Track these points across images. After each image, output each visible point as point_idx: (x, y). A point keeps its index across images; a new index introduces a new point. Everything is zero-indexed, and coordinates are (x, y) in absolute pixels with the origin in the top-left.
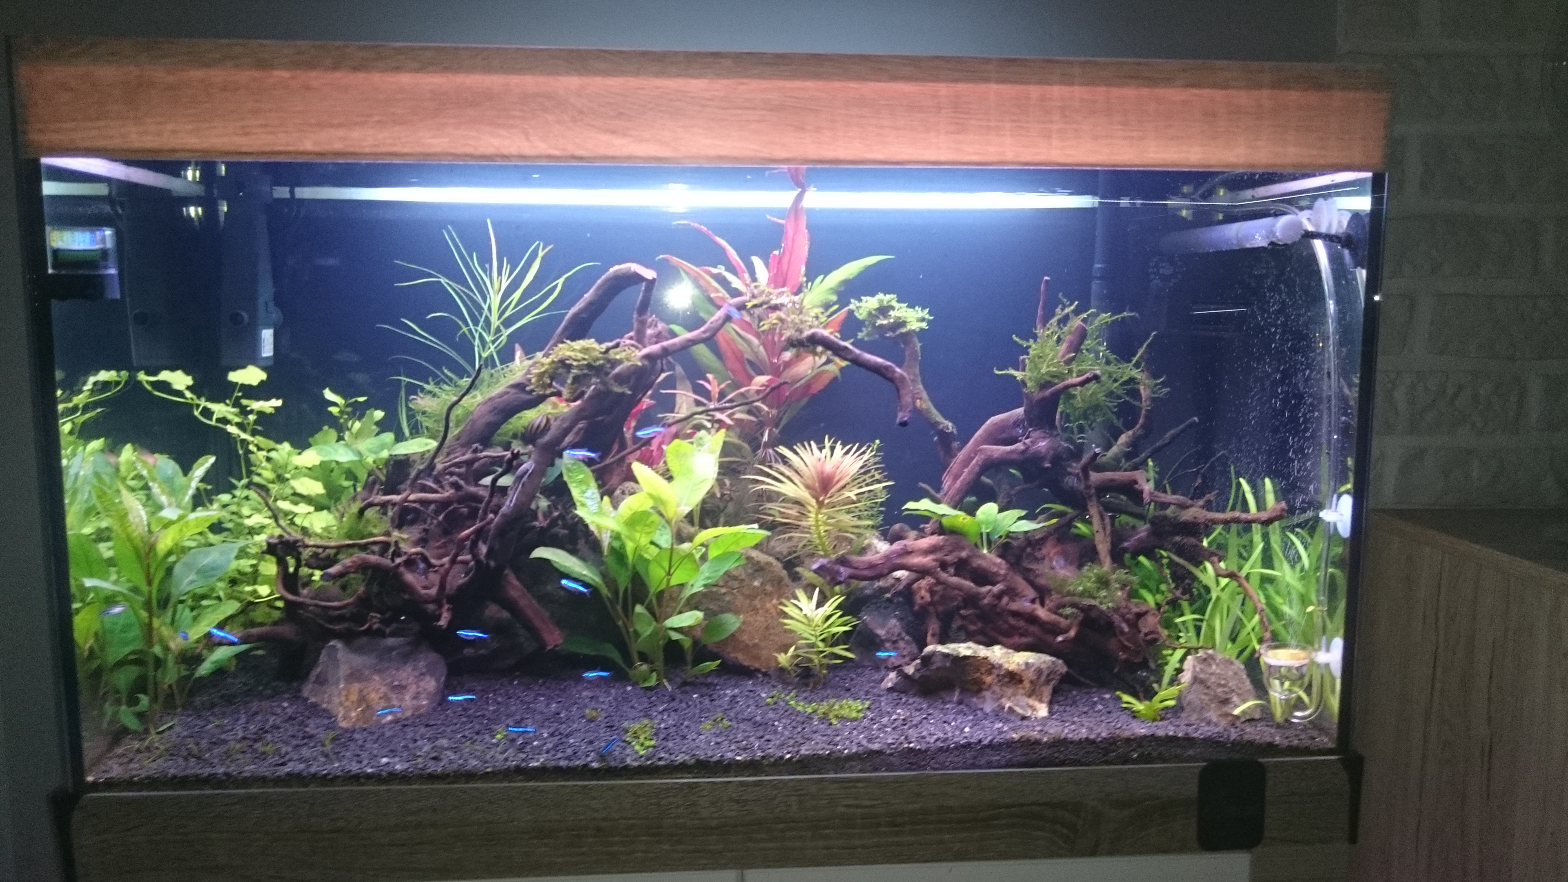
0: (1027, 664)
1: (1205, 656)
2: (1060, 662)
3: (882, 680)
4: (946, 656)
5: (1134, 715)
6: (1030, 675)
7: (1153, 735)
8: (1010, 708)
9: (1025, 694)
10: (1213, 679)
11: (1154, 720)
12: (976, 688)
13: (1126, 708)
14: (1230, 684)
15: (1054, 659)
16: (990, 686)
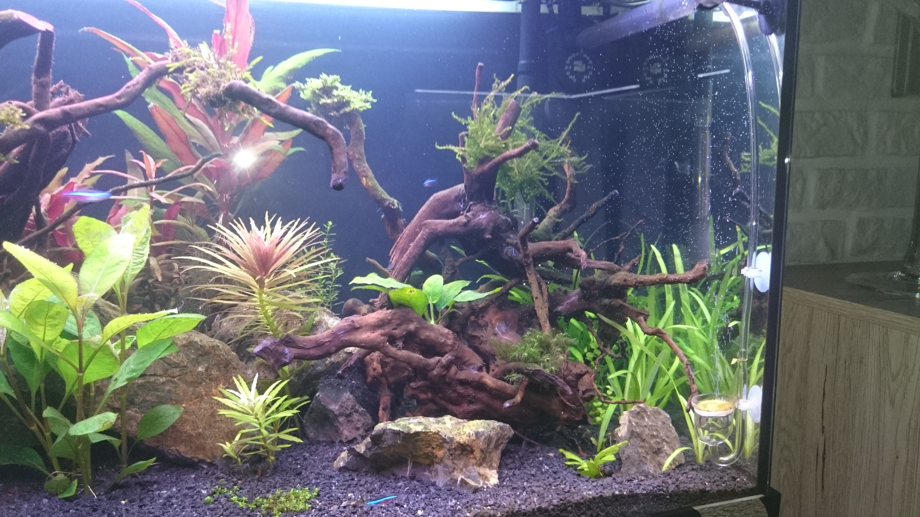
0: (477, 434)
1: (638, 410)
2: (508, 425)
3: (334, 459)
4: (397, 433)
5: (579, 474)
6: (481, 444)
7: (601, 496)
8: (462, 480)
9: (476, 464)
10: (647, 431)
11: (598, 477)
12: (427, 462)
13: (569, 466)
14: (661, 434)
15: (501, 424)
16: (441, 460)
